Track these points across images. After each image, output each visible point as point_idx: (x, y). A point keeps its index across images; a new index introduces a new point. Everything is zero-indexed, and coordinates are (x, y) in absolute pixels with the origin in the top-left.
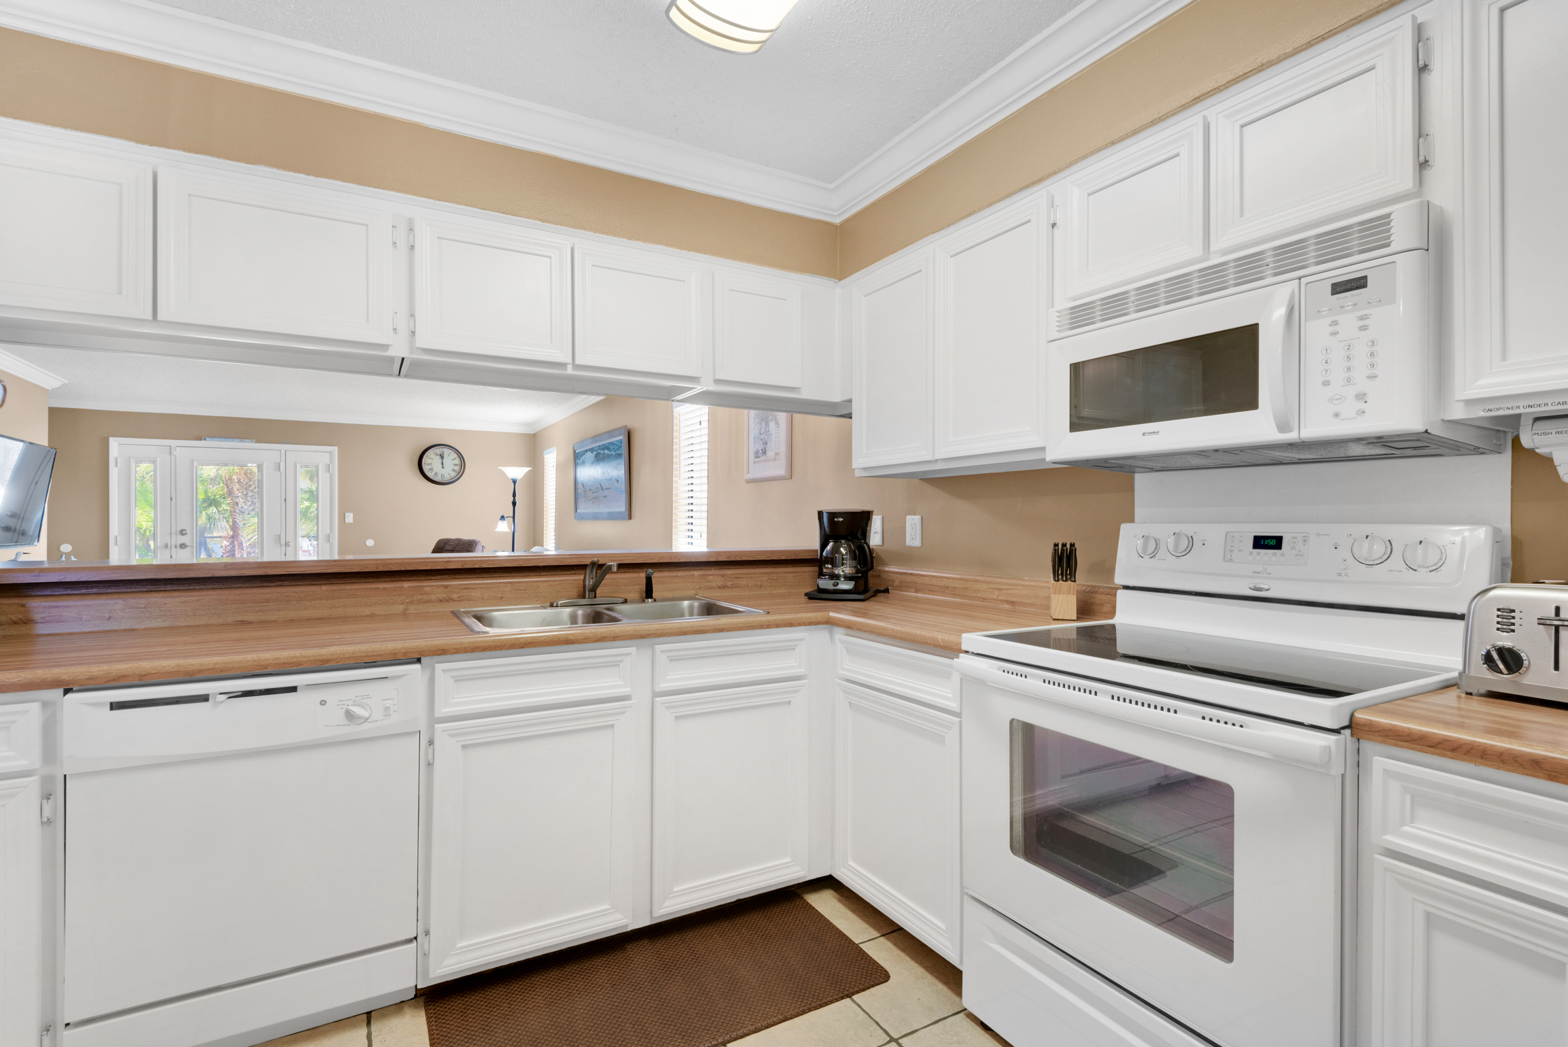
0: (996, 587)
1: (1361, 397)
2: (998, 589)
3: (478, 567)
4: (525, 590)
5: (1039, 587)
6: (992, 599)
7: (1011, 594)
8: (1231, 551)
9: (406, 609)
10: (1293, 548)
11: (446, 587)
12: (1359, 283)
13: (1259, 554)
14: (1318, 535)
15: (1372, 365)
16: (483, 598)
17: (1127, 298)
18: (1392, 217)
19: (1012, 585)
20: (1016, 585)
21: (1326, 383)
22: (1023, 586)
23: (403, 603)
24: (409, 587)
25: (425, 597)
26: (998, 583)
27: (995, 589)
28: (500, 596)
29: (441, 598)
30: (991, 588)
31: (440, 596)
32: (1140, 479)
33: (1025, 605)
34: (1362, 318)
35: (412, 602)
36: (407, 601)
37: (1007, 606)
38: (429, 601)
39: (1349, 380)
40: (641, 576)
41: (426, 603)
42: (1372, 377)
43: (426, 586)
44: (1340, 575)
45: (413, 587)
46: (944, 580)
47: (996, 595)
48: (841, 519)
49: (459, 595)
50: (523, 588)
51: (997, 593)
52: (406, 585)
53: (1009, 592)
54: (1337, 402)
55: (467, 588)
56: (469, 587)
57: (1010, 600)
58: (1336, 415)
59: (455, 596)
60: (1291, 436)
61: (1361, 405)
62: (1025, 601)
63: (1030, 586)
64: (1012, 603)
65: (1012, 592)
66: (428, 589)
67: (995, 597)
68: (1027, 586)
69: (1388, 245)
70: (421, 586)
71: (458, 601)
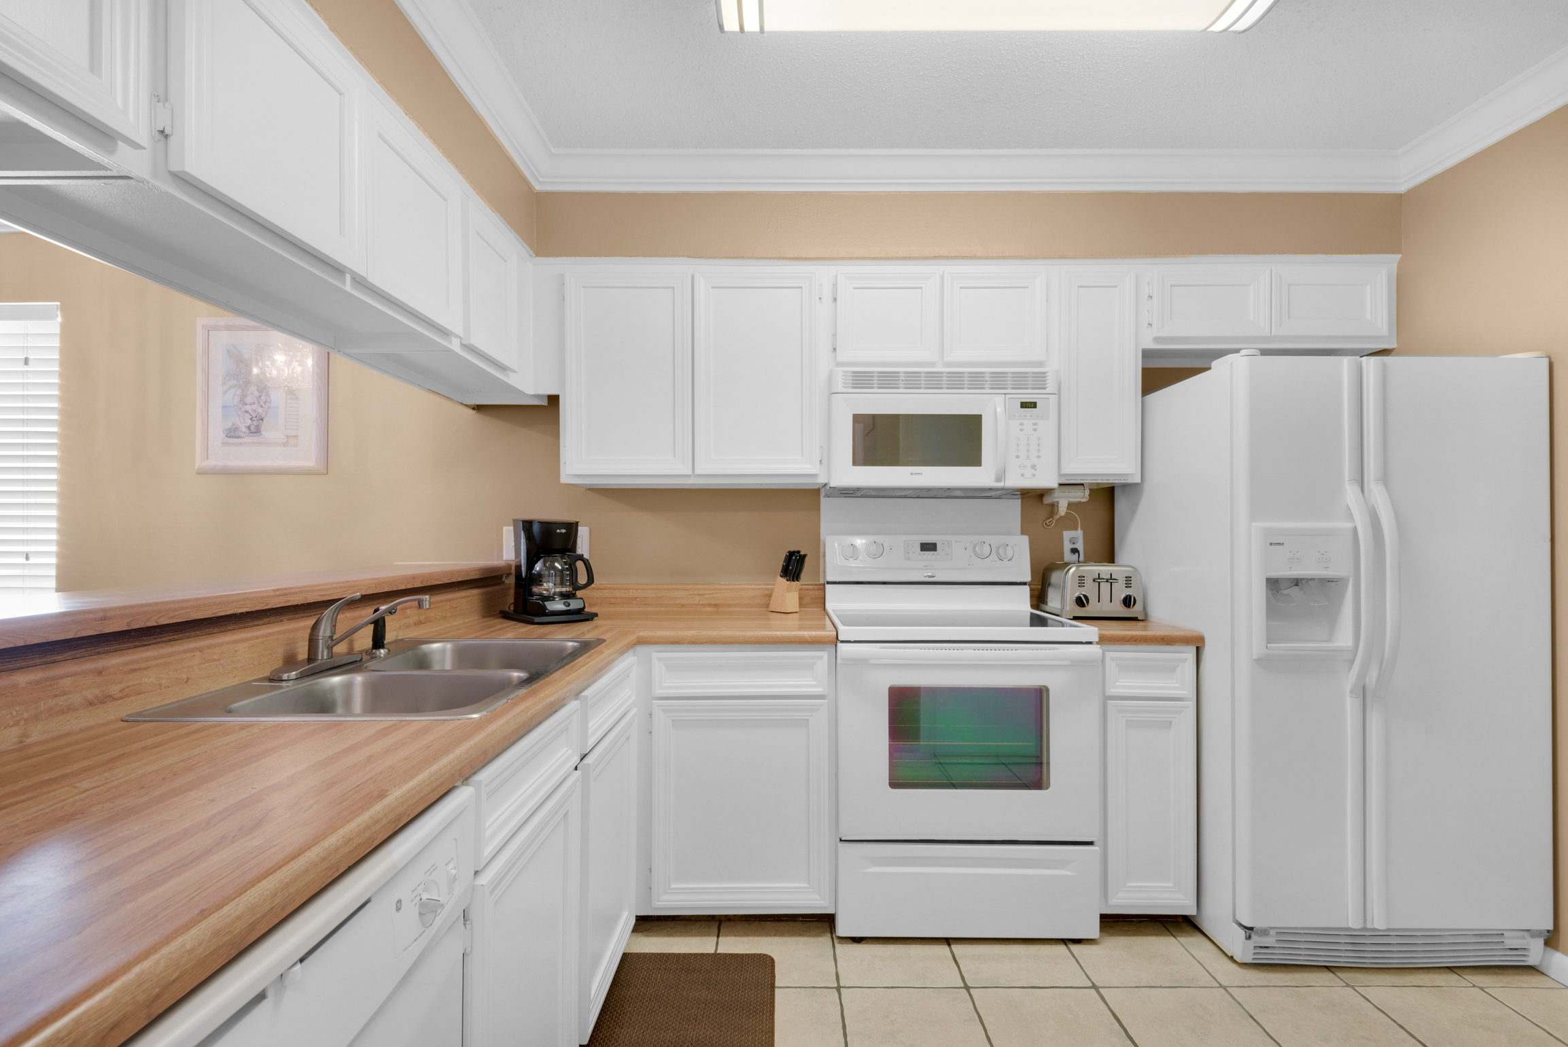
0: (696, 592)
1: (1034, 467)
2: (699, 595)
3: (155, 624)
4: (219, 660)
5: (743, 589)
6: (691, 605)
7: (713, 597)
8: (908, 553)
9: (26, 736)
10: (943, 550)
11: (99, 673)
12: (1033, 405)
13: (924, 554)
14: (956, 542)
15: (1039, 451)
16: (160, 685)
17: (898, 377)
18: (1047, 375)
19: (714, 590)
20: (719, 590)
21: (1018, 457)
22: (727, 589)
23: (17, 724)
24: (30, 683)
25: (61, 701)
26: (699, 589)
27: (696, 595)
28: (185, 676)
29: (90, 697)
30: (691, 594)
31: (89, 695)
32: (825, 502)
33: (730, 606)
34: (1035, 424)
35: (36, 718)
36: (26, 715)
37: (709, 609)
38: (70, 709)
39: (1028, 457)
40: (367, 613)
41: (63, 713)
42: (1039, 457)
43: (62, 677)
44: (969, 565)
45: (38, 682)
46: (632, 591)
47: (697, 600)
48: (564, 531)
49: (120, 686)
50: (216, 657)
51: (698, 598)
52: (22, 679)
53: (711, 596)
54: (1023, 468)
55: (135, 670)
56: (137, 666)
57: (713, 603)
58: (1022, 475)
59: (114, 690)
60: (1000, 485)
61: (1034, 472)
62: (729, 603)
63: (733, 589)
64: (715, 606)
65: (715, 596)
66: (66, 682)
67: (696, 602)
68: (731, 589)
69: (1044, 388)
70: (53, 678)
71: (121, 698)
